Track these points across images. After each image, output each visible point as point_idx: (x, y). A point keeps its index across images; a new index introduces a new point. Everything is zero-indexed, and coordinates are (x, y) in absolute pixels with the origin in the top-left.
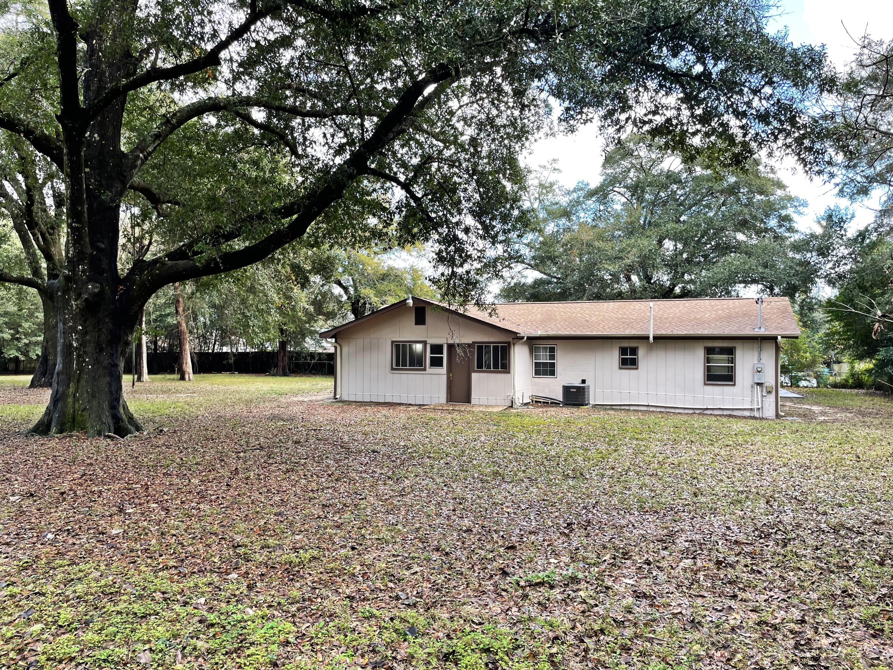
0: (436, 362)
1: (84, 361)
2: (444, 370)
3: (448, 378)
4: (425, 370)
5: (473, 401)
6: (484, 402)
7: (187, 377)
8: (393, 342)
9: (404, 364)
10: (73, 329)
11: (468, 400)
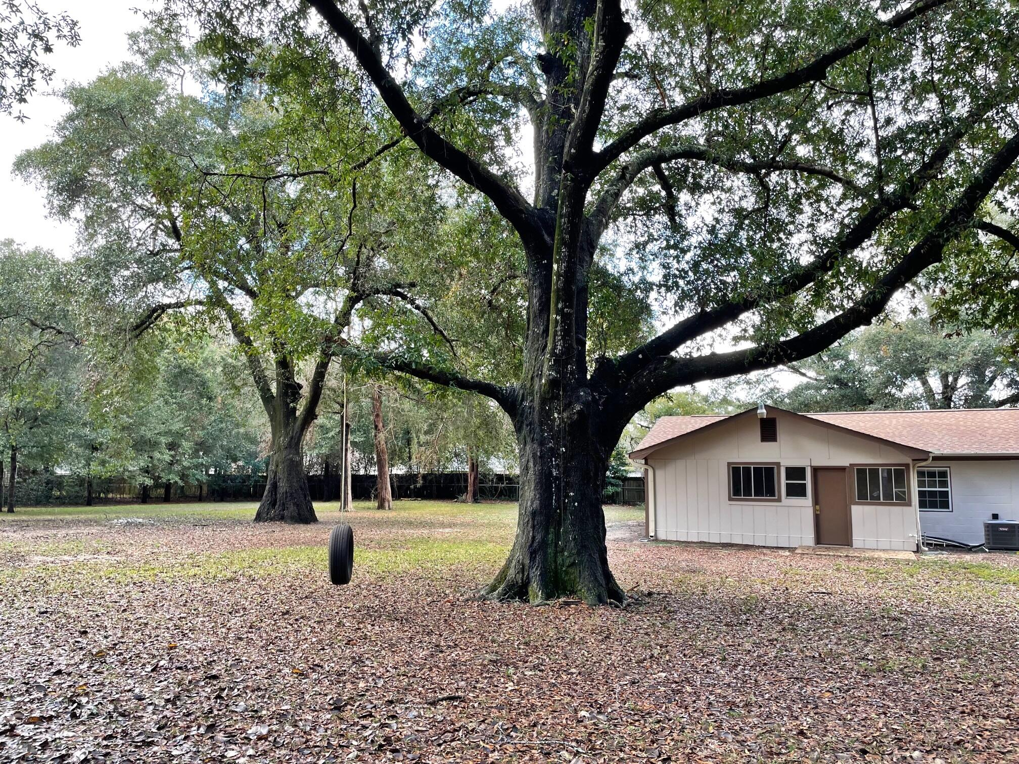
0: (796, 491)
1: (567, 496)
2: (807, 502)
3: (815, 510)
4: (779, 500)
5: (856, 544)
6: (871, 542)
7: (386, 504)
8: (729, 464)
9: (748, 493)
10: (553, 452)
11: (847, 541)
